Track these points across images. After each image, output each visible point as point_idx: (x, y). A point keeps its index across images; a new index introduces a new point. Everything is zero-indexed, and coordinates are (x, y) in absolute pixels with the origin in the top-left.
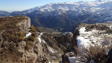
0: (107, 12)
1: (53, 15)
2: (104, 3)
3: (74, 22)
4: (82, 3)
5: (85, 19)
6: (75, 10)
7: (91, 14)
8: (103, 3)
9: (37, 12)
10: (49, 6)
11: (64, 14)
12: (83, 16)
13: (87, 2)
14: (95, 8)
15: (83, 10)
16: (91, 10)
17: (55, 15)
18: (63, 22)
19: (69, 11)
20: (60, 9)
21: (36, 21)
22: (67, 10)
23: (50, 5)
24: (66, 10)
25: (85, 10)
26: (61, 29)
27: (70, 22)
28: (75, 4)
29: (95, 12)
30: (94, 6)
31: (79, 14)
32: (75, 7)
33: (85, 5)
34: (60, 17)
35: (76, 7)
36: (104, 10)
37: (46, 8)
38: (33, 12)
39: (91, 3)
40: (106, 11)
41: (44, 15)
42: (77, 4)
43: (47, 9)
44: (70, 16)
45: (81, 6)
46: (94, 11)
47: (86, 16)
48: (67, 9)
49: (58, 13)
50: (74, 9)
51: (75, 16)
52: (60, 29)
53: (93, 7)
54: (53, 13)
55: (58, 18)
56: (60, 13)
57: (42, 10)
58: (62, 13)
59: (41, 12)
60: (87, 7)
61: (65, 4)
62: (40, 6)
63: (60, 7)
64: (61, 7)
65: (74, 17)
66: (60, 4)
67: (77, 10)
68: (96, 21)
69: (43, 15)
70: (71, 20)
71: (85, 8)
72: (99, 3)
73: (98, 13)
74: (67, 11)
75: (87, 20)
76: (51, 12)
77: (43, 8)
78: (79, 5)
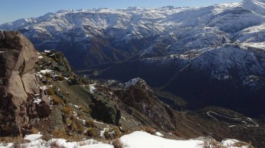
0: (188, 30)
1: (69, 39)
2: (179, 13)
3: (125, 55)
4: (135, 12)
5: (147, 46)
6: (122, 26)
7: (157, 36)
8: (178, 11)
10: (56, 18)
11: (99, 36)
12: (142, 40)
13: (146, 10)
14: (163, 22)
15: (140, 28)
16: (157, 27)
17: (76, 40)
18: (99, 56)
19: (109, 29)
20: (88, 26)
22: (104, 28)
23: (60, 14)
24: (101, 27)
25: (144, 26)
26: (96, 74)
27: (115, 55)
28: (121, 13)
29: (164, 31)
30: (161, 19)
31: (133, 35)
32: (122, 21)
33: (142, 15)
34: (89, 44)
35: (124, 20)
36: (181, 27)
37: (50, 24)
39: (153, 11)
40: (186, 28)
41: (46, 41)
42: (125, 14)
43: (52, 25)
44: (111, 40)
45: (135, 18)
46: (163, 29)
47: (147, 39)
48: (103, 25)
49: (83, 35)
50: (119, 25)
51: (124, 41)
52: (93, 72)
53: (158, 19)
54: (71, 34)
55: (85, 46)
56: (87, 36)
57: (39, 28)
58: (92, 34)
59: (37, 33)
60: (148, 20)
61: (98, 12)
62: (32, 19)
63: (85, 21)
64: (87, 19)
65: (121, 42)
66: (85, 14)
67: (126, 28)
68: (169, 50)
69: (44, 39)
70: (115, 49)
71: (143, 22)
72: (170, 12)
73: (171, 33)
74: (103, 30)
75: (151, 48)
76: (66, 34)
77: (42, 24)
78: (129, 16)
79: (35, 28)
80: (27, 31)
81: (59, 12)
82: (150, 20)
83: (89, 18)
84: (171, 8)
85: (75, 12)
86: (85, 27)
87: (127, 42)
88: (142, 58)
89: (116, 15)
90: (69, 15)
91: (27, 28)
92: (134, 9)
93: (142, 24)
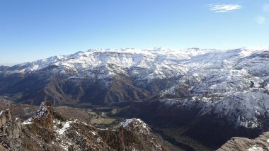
1: (93, 76)
3: (145, 95)
4: (159, 53)
5: (169, 87)
6: (145, 65)
7: (180, 77)
9: (54, 70)
10: (84, 56)
11: (122, 75)
12: (164, 80)
13: (170, 51)
14: (187, 63)
15: (163, 68)
16: (180, 68)
17: (100, 77)
18: (119, 94)
19: (132, 68)
20: (113, 65)
21: (48, 90)
23: (89, 53)
24: (125, 66)
25: (167, 67)
26: (114, 112)
28: (146, 53)
29: (188, 72)
30: (186, 60)
31: (156, 75)
32: (146, 61)
33: (166, 56)
34: (111, 82)
35: (148, 60)
37: (77, 61)
38: (44, 69)
39: (178, 52)
40: (211, 70)
41: (72, 77)
42: (150, 54)
43: (80, 62)
44: (134, 78)
45: (160, 59)
46: (187, 70)
47: (170, 79)
48: (127, 64)
49: (106, 72)
50: (143, 65)
51: (147, 80)
52: (111, 110)
53: (183, 60)
54: (96, 72)
55: (107, 83)
56: (110, 73)
57: (68, 65)
58: (115, 72)
59: (65, 69)
60: (172, 60)
61: (124, 52)
62: (64, 56)
63: (111, 60)
64: (113, 58)
65: (143, 81)
66: (112, 53)
67: (149, 68)
68: (192, 92)
69: (70, 75)
70: (136, 88)
71: (167, 63)
72: (195, 53)
73: (195, 75)
74: (127, 68)
75: (173, 88)
76: (90, 71)
77: (71, 61)
78: (154, 56)
79: (64, 64)
80: (56, 67)
81: (89, 51)
82: (175, 61)
83: (116, 57)
84: (196, 49)
85: (103, 51)
86: (109, 65)
87: (149, 82)
88: (162, 98)
89: (141, 55)
90: (96, 54)
91: (57, 64)
92: (159, 50)
93: (165, 64)
